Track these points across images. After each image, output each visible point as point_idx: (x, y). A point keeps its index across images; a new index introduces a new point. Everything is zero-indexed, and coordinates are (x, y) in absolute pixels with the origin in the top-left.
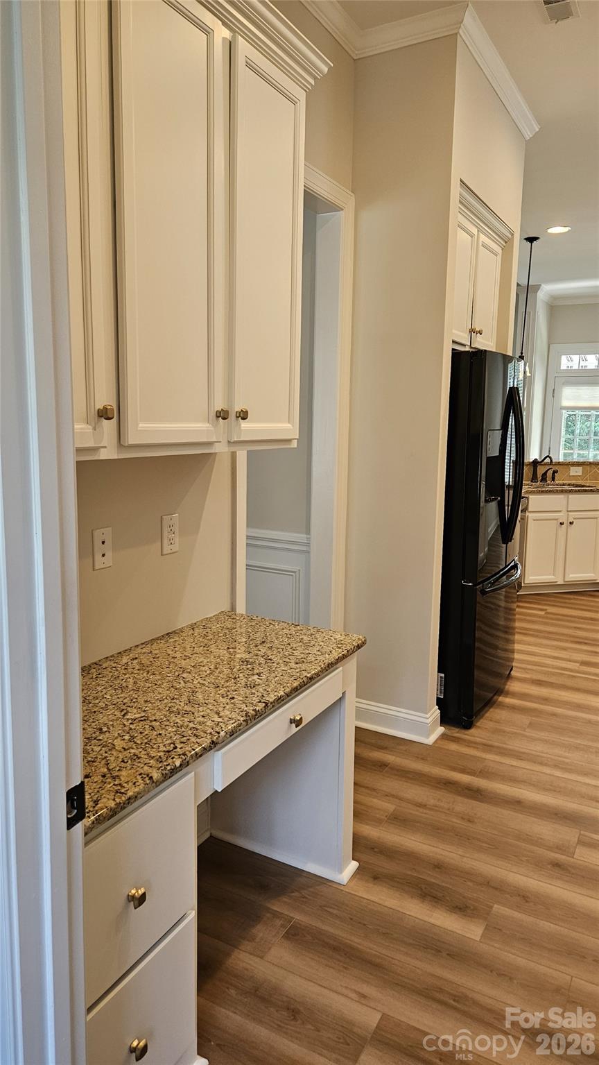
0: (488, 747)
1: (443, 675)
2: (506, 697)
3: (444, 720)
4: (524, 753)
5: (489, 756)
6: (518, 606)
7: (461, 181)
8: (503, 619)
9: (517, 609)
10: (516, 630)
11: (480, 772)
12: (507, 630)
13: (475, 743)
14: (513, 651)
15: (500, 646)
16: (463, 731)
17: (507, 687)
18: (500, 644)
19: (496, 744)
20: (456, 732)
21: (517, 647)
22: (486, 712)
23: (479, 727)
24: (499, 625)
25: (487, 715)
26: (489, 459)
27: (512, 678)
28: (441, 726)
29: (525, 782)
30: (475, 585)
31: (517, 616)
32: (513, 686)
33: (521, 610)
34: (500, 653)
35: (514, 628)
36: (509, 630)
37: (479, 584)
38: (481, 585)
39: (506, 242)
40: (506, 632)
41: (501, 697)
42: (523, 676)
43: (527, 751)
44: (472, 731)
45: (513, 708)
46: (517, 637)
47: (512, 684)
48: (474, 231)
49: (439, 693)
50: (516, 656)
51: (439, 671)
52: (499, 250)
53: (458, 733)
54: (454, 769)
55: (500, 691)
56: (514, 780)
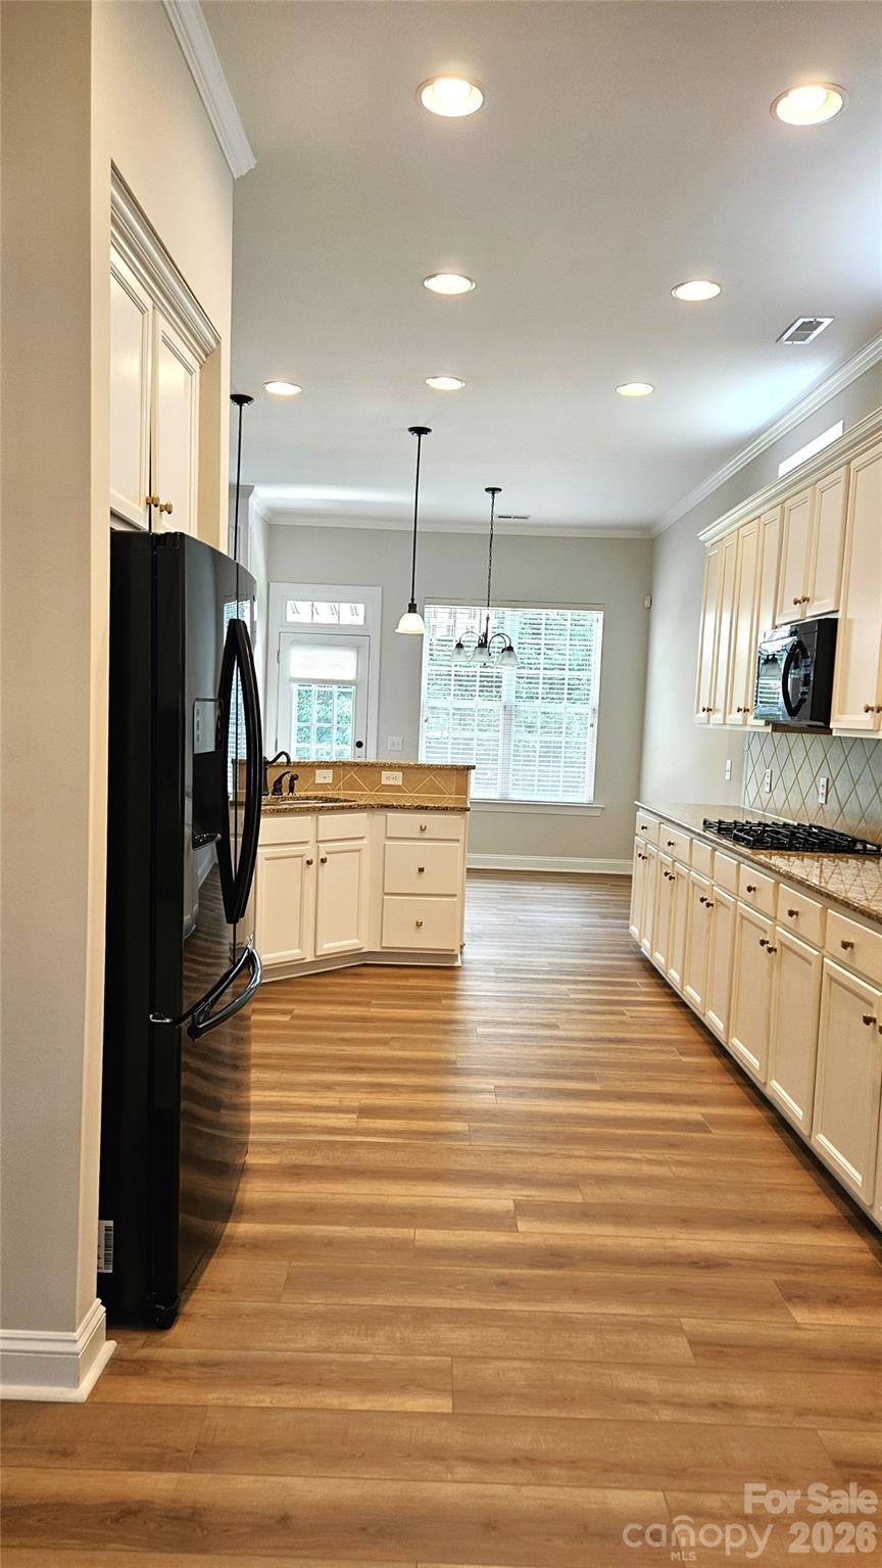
0: (211, 1370)
1: (111, 1223)
2: (240, 1222)
3: (116, 1322)
4: (285, 1363)
5: (214, 1397)
6: (255, 1011)
7: (114, 167)
8: (229, 1039)
9: (254, 1018)
10: (253, 1061)
11: (196, 1452)
12: (238, 1062)
13: (184, 1365)
14: (246, 1108)
15: (226, 1100)
16: (156, 1336)
17: (239, 1194)
18: (225, 1094)
19: (227, 1354)
20: (142, 1345)
21: (255, 1096)
22: (202, 1272)
23: (190, 1315)
24: (221, 1053)
25: (205, 1277)
26: (199, 759)
27: (248, 1169)
28: (107, 1339)
29: (292, 1451)
30: (177, 1021)
31: (254, 1031)
32: (253, 1191)
33: (262, 1016)
34: (226, 1116)
35: (247, 1057)
36: (239, 1063)
37: (186, 1016)
38: (190, 1018)
39: (207, 355)
40: (235, 1067)
41: (229, 1225)
42: (267, 1161)
43: (288, 1355)
44: (179, 1330)
45: (255, 1246)
46: (255, 1075)
47: (249, 1187)
48: (148, 303)
49: (103, 1265)
50: (254, 1117)
51: (102, 1217)
52: (196, 366)
53: (144, 1346)
54: (138, 1463)
55: (227, 1210)
56: (268, 1454)
